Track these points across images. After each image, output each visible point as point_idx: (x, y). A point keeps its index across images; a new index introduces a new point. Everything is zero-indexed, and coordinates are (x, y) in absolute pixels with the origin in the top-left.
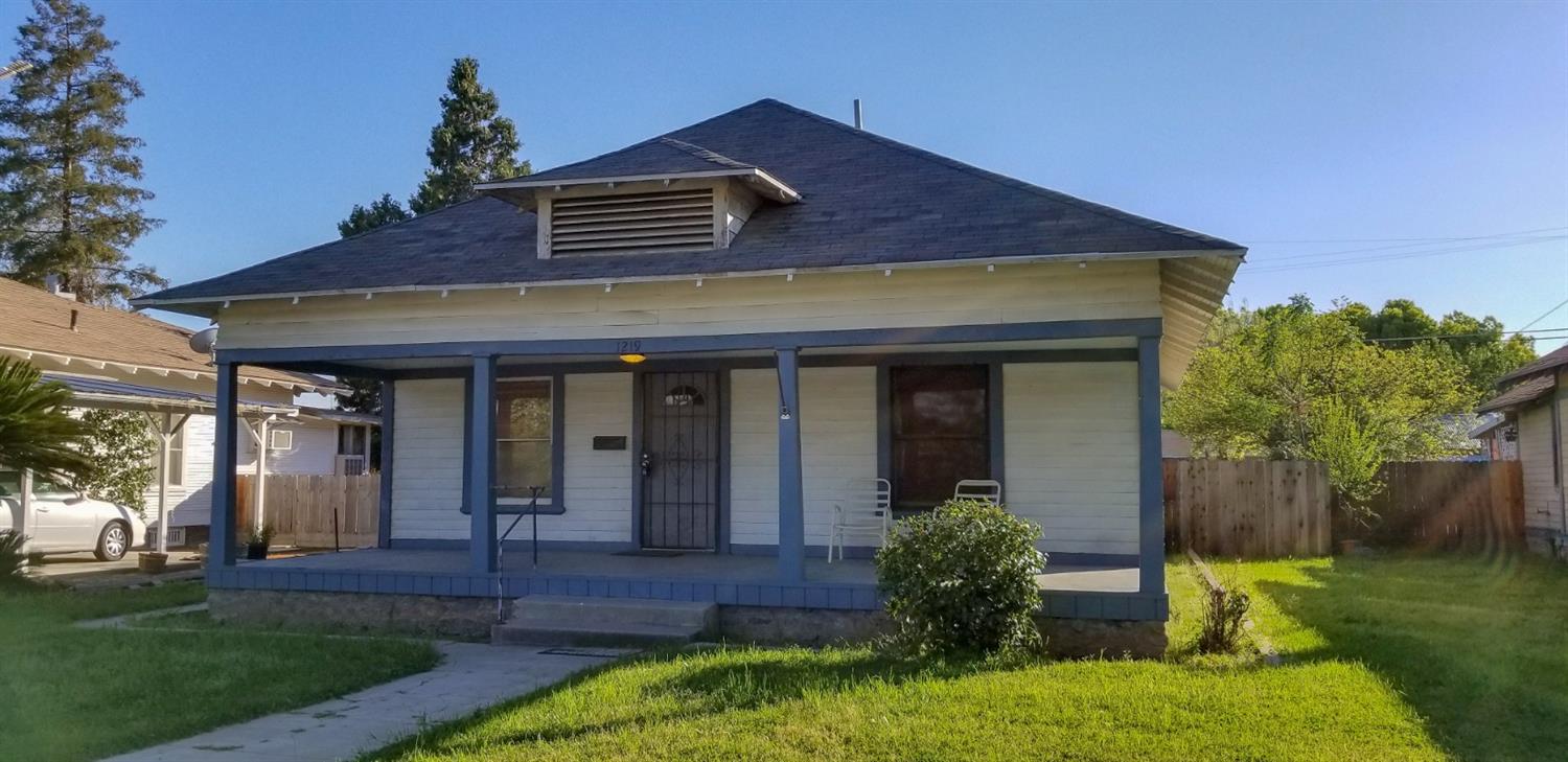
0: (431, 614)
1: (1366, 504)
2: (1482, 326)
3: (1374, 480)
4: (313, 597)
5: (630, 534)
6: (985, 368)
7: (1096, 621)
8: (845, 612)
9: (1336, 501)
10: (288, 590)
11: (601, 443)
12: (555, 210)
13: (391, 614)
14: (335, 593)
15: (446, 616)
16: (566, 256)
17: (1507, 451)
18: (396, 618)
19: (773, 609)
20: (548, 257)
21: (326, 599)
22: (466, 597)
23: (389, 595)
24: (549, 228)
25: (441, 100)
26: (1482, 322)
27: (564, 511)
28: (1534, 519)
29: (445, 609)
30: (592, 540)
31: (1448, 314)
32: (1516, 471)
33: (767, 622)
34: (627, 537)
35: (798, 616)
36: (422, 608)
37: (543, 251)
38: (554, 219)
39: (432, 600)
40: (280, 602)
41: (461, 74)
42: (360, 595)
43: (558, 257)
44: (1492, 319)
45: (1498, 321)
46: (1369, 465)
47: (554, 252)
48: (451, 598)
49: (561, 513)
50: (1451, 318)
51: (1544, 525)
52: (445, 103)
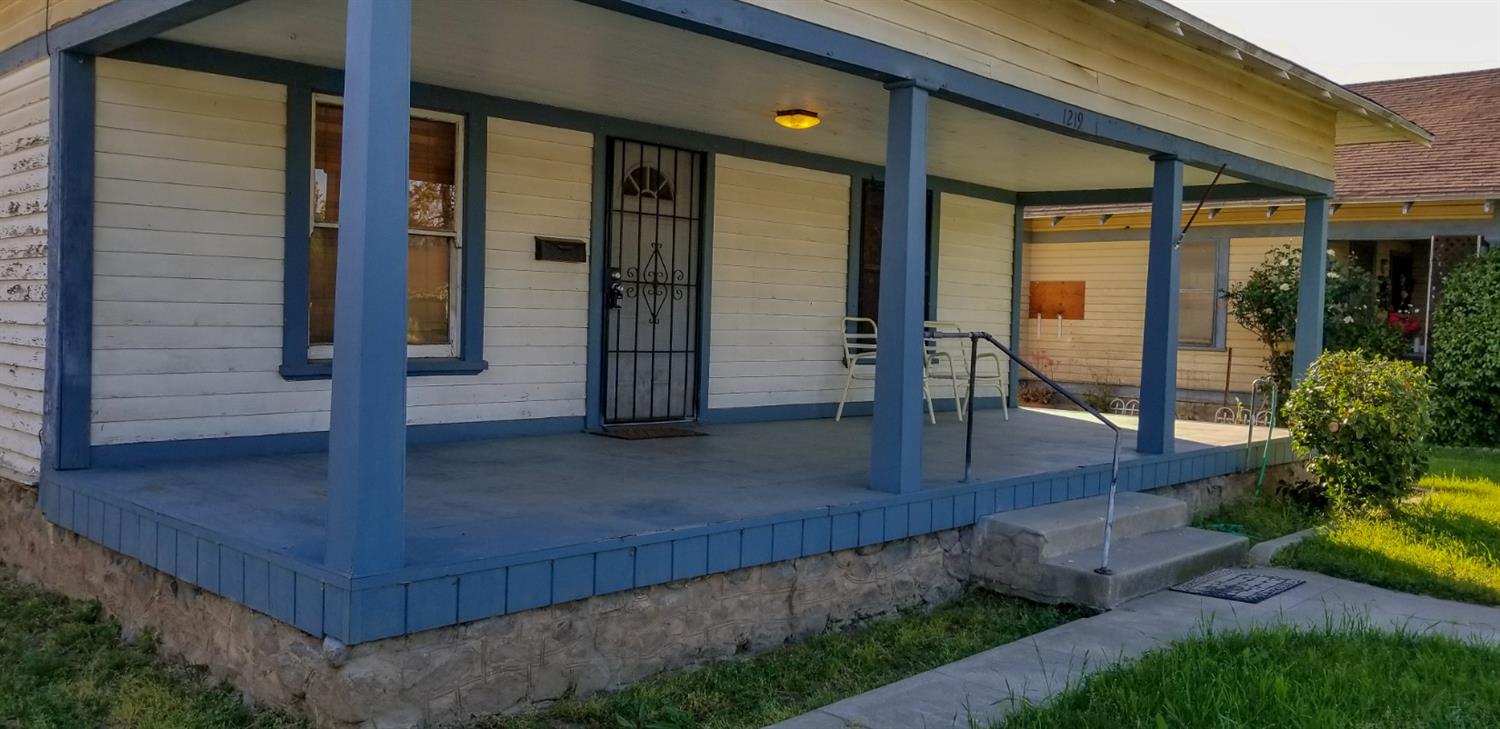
5: (583, 403)
11: (548, 249)
13: (790, 601)
18: (799, 608)
27: (485, 366)
30: (526, 417)
34: (580, 410)
49: (476, 372)
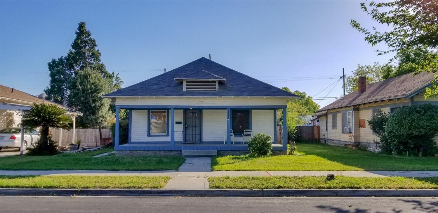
0: (163, 154)
1: (294, 134)
2: (302, 94)
3: (295, 129)
4: (138, 152)
5: (183, 140)
6: (249, 110)
7: (277, 151)
8: (238, 151)
9: (289, 133)
10: (133, 150)
11: (177, 123)
12: (186, 83)
13: (155, 154)
14: (143, 150)
15: (166, 154)
16: (189, 91)
17: (316, 123)
18: (156, 155)
19: (226, 151)
20: (185, 91)
21: (141, 152)
22: (170, 151)
23: (155, 151)
24: (185, 85)
25: (75, 32)
26: (302, 93)
28: (322, 137)
29: (166, 153)
30: (175, 141)
31: (295, 91)
32: (318, 127)
33: (225, 153)
35: (231, 152)
36: (161, 153)
37: (184, 90)
38: (186, 84)
39: (163, 151)
40: (131, 153)
41: (81, 26)
42: (148, 151)
43: (187, 91)
44: (304, 93)
45: (305, 93)
46: (294, 126)
47: (186, 90)
48: (167, 151)
49: (168, 136)
50: (295, 92)
51: (324, 138)
52: (77, 33)
